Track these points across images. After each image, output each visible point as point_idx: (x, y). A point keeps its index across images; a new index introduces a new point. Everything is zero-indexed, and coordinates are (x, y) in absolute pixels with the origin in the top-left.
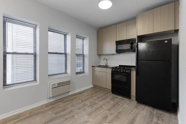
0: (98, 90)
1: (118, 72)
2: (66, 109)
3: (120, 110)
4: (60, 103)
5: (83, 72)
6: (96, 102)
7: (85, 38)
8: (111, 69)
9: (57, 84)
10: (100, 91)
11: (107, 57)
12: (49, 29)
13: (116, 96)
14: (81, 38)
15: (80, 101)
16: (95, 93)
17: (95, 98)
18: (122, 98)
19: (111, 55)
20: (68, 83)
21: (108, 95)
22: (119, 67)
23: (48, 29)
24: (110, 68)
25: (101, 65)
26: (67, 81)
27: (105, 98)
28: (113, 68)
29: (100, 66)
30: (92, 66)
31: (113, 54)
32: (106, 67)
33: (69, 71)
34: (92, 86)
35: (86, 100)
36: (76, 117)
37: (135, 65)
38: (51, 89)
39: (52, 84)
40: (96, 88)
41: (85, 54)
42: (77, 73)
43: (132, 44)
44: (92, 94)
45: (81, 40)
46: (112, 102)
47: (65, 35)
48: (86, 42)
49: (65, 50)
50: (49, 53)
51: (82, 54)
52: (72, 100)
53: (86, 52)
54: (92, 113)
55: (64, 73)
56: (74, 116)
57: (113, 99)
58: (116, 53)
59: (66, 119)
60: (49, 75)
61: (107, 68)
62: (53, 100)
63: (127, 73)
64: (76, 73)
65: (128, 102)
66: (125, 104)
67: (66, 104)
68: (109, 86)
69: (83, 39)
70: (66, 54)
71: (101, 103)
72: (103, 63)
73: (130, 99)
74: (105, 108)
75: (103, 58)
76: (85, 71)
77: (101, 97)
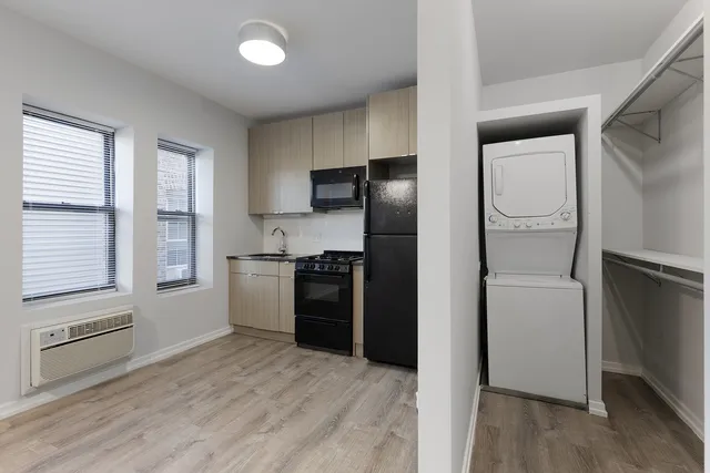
0: (250, 342)
1: (316, 272)
2: (109, 421)
3: (312, 390)
4: (82, 406)
5: (193, 281)
6: (235, 379)
7: (197, 150)
8: (294, 264)
9: (66, 330)
10: (258, 344)
11: (284, 224)
12: (27, 109)
13: (309, 352)
14: (182, 152)
15: (173, 386)
16: (237, 352)
17: (236, 368)
18: (327, 355)
19: (297, 218)
20: (123, 323)
21: (284, 352)
22: (321, 256)
23: (21, 108)
24: (290, 261)
25: (265, 252)
26: (116, 318)
27: (271, 364)
28: (299, 261)
29: (260, 257)
30: (228, 258)
31: (305, 215)
32: (281, 257)
33: (125, 277)
34: (228, 330)
35: (200, 378)
36: (150, 436)
37: (362, 250)
38: (37, 355)
39: (41, 334)
40: (245, 334)
41: (197, 212)
42: (163, 286)
43: (357, 182)
44: (226, 357)
45: (184, 158)
46: (291, 373)
47: (109, 138)
48: (204, 168)
49: (107, 195)
50: (26, 206)
51: (186, 210)
52: (138, 386)
53: (204, 205)
54: (215, 414)
55: (102, 288)
56: (140, 436)
57: (296, 364)
58: (311, 210)
59: (109, 451)
60: (29, 299)
61: (280, 261)
62: (45, 398)
63: (343, 275)
64: (159, 285)
65: (344, 364)
66: (332, 373)
67: (109, 403)
68: (288, 323)
69: (191, 155)
70: (111, 213)
71: (252, 381)
72: (271, 245)
73: (351, 355)
74: (262, 393)
75: (269, 225)
76: (199, 275)
77: (258, 362)
